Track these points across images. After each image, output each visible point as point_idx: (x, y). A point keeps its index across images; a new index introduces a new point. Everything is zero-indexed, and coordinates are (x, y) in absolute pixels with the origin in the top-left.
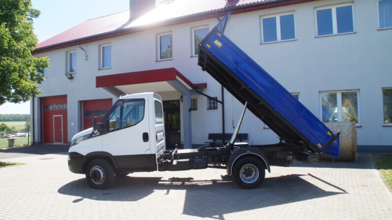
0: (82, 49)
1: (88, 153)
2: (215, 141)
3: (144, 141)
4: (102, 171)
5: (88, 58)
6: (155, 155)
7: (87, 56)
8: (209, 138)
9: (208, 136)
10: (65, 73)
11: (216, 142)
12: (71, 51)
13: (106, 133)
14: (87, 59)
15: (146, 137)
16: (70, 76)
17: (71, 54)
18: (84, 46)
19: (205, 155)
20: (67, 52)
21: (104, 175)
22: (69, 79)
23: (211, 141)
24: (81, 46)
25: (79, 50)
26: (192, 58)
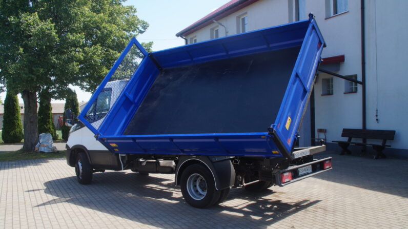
0: (221, 24)
2: (350, 140)
5: (228, 34)
8: (343, 135)
9: (341, 132)
17: (217, 32)
20: (212, 29)
23: (345, 139)
24: (220, 21)
25: (220, 26)
26: (329, 20)
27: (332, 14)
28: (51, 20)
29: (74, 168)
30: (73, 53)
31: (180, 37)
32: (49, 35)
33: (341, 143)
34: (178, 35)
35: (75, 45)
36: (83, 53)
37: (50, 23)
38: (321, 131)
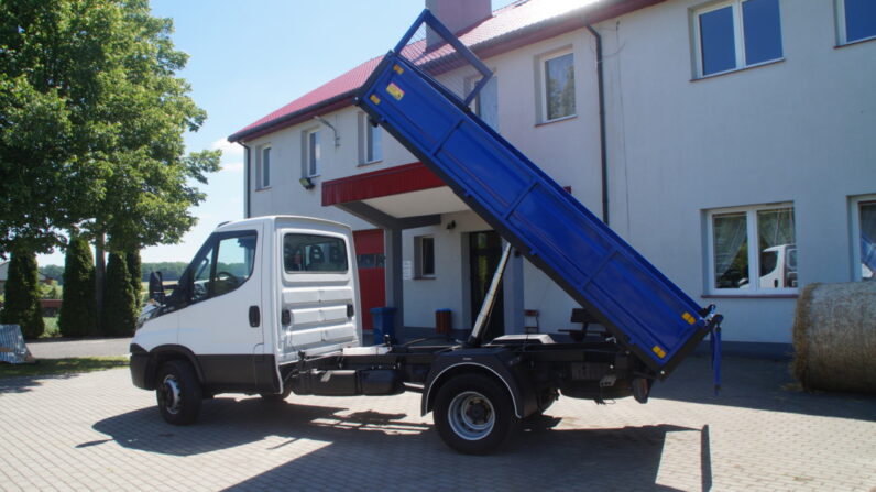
0: (327, 124)
1: (155, 346)
2: (585, 327)
3: (252, 325)
4: (178, 387)
5: (340, 142)
6: (272, 357)
7: (337, 139)
8: (573, 320)
9: (570, 314)
10: (300, 177)
11: (589, 329)
12: (312, 129)
13: (186, 307)
14: (337, 145)
15: (255, 316)
16: (307, 184)
17: (313, 136)
18: (331, 118)
19: (397, 361)
20: (304, 132)
21: (179, 395)
22: (307, 188)
23: (578, 327)
24: (325, 118)
25: (323, 126)
26: (541, 128)
27: (545, 119)
28: (59, 90)
29: (154, 392)
30: (92, 161)
31: (236, 144)
32: (54, 121)
33: (574, 333)
34: (232, 139)
35: (102, 145)
36: (111, 161)
37: (56, 96)
38: (530, 313)
